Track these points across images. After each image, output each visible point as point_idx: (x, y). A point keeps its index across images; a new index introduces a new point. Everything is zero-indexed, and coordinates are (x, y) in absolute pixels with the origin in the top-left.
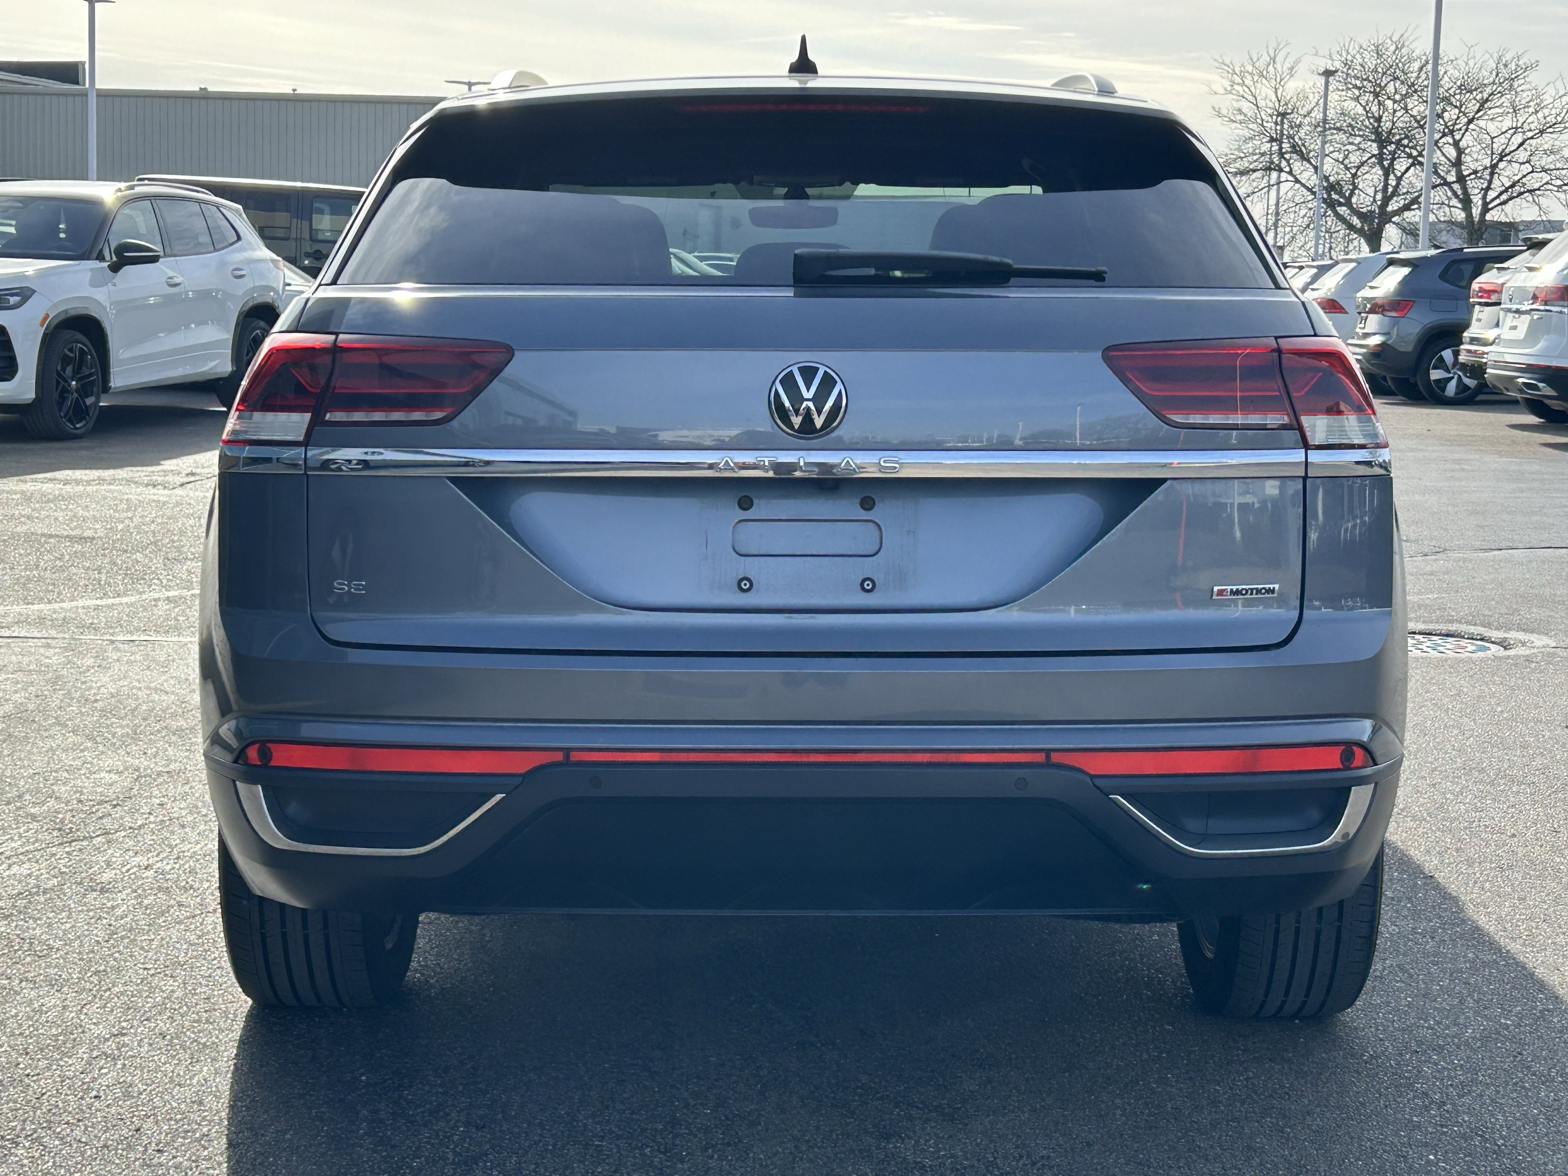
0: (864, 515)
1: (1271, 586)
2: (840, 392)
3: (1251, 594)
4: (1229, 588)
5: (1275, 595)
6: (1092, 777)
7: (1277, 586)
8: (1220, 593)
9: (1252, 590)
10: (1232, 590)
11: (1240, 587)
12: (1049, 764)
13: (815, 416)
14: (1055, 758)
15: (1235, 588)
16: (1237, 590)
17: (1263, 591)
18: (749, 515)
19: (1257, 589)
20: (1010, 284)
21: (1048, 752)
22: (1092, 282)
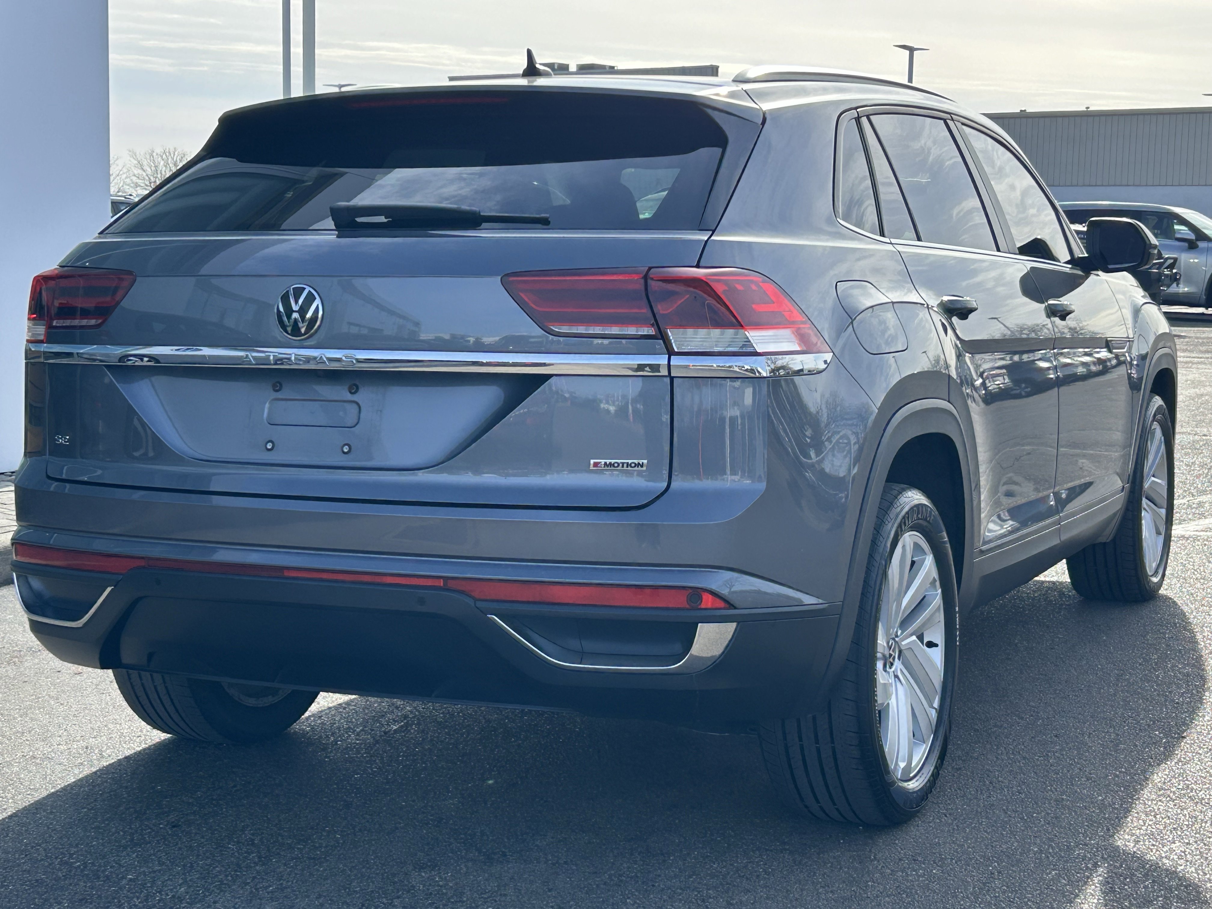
0: (350, 397)
1: (641, 462)
2: (317, 307)
3: (623, 466)
4: (603, 461)
5: (644, 468)
6: (476, 600)
7: (645, 462)
8: (596, 465)
9: (623, 464)
10: (605, 463)
11: (613, 461)
12: (445, 589)
13: (300, 325)
14: (451, 584)
15: (608, 461)
16: (610, 463)
17: (633, 465)
18: (279, 395)
19: (628, 463)
20: (482, 227)
21: (446, 578)
22: (540, 226)
